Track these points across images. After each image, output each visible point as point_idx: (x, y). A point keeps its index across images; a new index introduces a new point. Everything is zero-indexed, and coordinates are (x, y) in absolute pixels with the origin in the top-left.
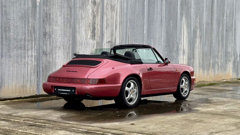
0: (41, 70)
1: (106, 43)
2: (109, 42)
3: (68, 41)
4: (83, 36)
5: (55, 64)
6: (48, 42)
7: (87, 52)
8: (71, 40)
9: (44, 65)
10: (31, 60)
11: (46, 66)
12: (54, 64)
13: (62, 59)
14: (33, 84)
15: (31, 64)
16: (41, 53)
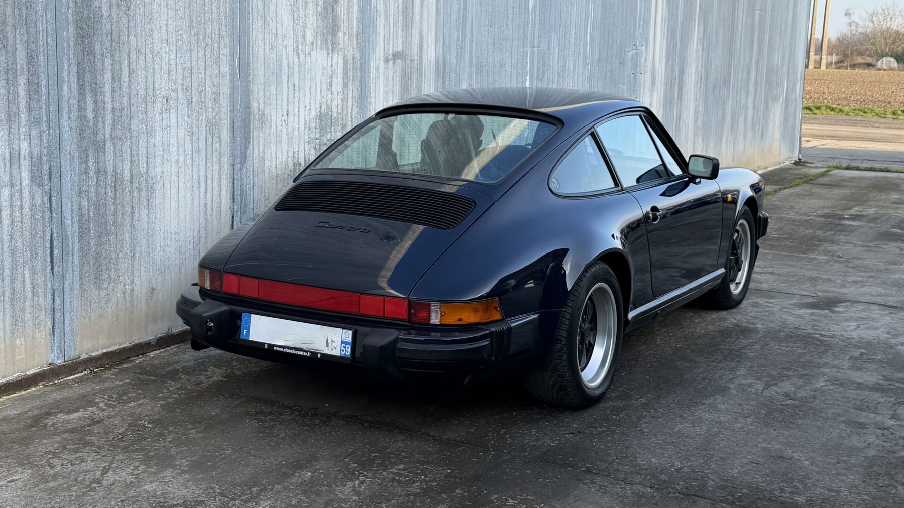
0: (72, 229)
1: (382, 64)
2: (396, 56)
3: (209, 63)
4: (284, 36)
5: (151, 188)
6: (108, 76)
7: (302, 111)
8: (224, 59)
9: (85, 203)
10: (12, 185)
11: (99, 206)
12: (139, 190)
13: (182, 158)
14: (28, 309)
15: (12, 206)
16: (66, 136)
